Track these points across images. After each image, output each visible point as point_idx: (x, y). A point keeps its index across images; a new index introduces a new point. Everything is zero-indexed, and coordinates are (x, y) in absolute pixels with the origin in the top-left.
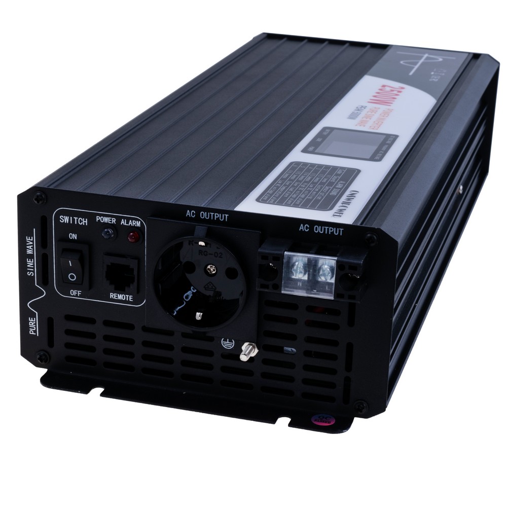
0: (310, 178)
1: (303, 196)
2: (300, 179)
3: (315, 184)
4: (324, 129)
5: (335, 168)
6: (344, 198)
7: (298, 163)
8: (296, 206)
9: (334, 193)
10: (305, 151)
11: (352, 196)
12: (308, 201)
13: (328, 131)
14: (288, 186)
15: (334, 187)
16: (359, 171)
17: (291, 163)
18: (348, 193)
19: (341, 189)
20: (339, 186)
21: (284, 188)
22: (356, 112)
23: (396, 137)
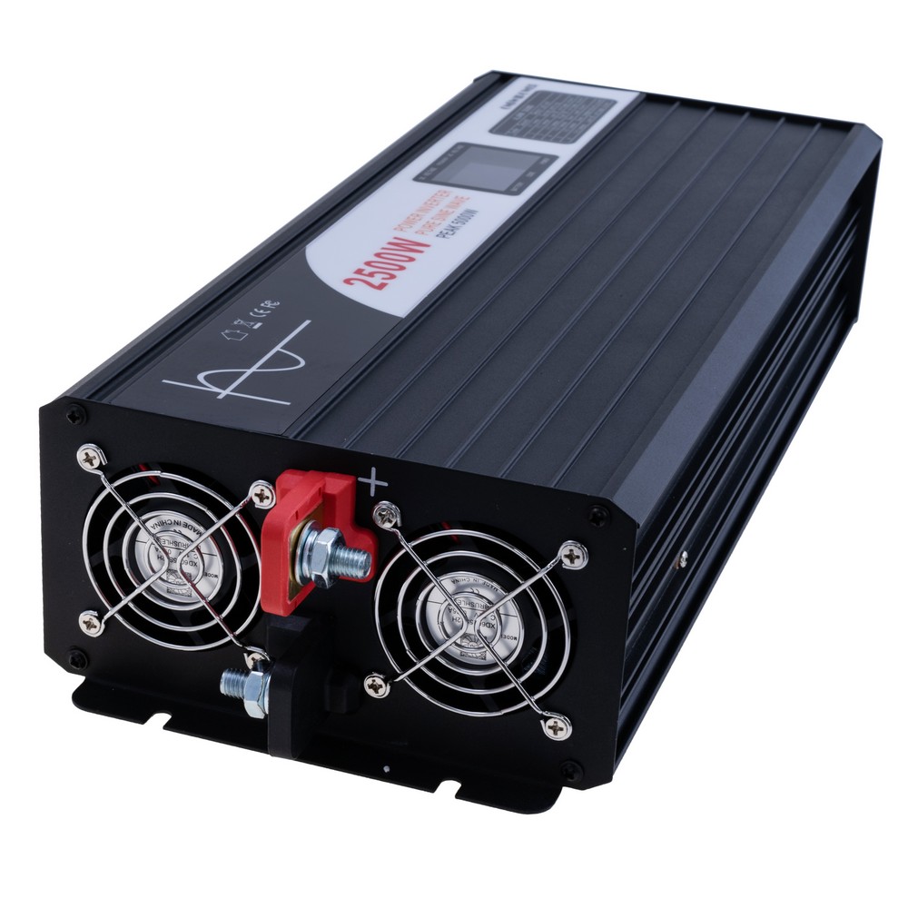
0: (554, 124)
1: (565, 105)
2: (565, 123)
3: (549, 118)
4: (518, 193)
5: (521, 135)
6: (520, 101)
7: (566, 141)
8: (574, 97)
9: (529, 108)
10: (553, 158)
11: (509, 104)
12: (560, 100)
13: (515, 189)
14: (581, 116)
15: (527, 113)
16: (492, 131)
17: (574, 141)
18: (513, 107)
19: (520, 111)
20: (520, 115)
21: (585, 114)
22: (459, 225)
23: (417, 179)
